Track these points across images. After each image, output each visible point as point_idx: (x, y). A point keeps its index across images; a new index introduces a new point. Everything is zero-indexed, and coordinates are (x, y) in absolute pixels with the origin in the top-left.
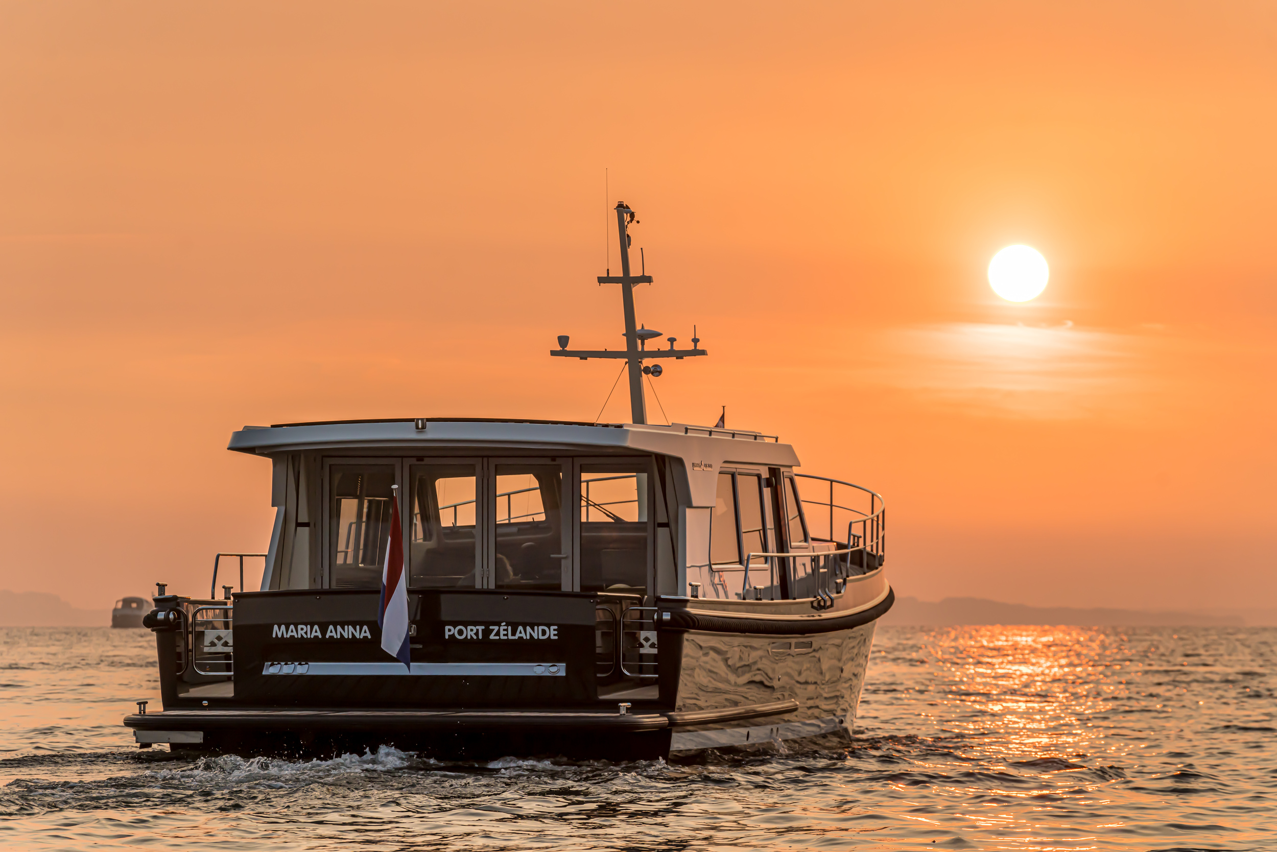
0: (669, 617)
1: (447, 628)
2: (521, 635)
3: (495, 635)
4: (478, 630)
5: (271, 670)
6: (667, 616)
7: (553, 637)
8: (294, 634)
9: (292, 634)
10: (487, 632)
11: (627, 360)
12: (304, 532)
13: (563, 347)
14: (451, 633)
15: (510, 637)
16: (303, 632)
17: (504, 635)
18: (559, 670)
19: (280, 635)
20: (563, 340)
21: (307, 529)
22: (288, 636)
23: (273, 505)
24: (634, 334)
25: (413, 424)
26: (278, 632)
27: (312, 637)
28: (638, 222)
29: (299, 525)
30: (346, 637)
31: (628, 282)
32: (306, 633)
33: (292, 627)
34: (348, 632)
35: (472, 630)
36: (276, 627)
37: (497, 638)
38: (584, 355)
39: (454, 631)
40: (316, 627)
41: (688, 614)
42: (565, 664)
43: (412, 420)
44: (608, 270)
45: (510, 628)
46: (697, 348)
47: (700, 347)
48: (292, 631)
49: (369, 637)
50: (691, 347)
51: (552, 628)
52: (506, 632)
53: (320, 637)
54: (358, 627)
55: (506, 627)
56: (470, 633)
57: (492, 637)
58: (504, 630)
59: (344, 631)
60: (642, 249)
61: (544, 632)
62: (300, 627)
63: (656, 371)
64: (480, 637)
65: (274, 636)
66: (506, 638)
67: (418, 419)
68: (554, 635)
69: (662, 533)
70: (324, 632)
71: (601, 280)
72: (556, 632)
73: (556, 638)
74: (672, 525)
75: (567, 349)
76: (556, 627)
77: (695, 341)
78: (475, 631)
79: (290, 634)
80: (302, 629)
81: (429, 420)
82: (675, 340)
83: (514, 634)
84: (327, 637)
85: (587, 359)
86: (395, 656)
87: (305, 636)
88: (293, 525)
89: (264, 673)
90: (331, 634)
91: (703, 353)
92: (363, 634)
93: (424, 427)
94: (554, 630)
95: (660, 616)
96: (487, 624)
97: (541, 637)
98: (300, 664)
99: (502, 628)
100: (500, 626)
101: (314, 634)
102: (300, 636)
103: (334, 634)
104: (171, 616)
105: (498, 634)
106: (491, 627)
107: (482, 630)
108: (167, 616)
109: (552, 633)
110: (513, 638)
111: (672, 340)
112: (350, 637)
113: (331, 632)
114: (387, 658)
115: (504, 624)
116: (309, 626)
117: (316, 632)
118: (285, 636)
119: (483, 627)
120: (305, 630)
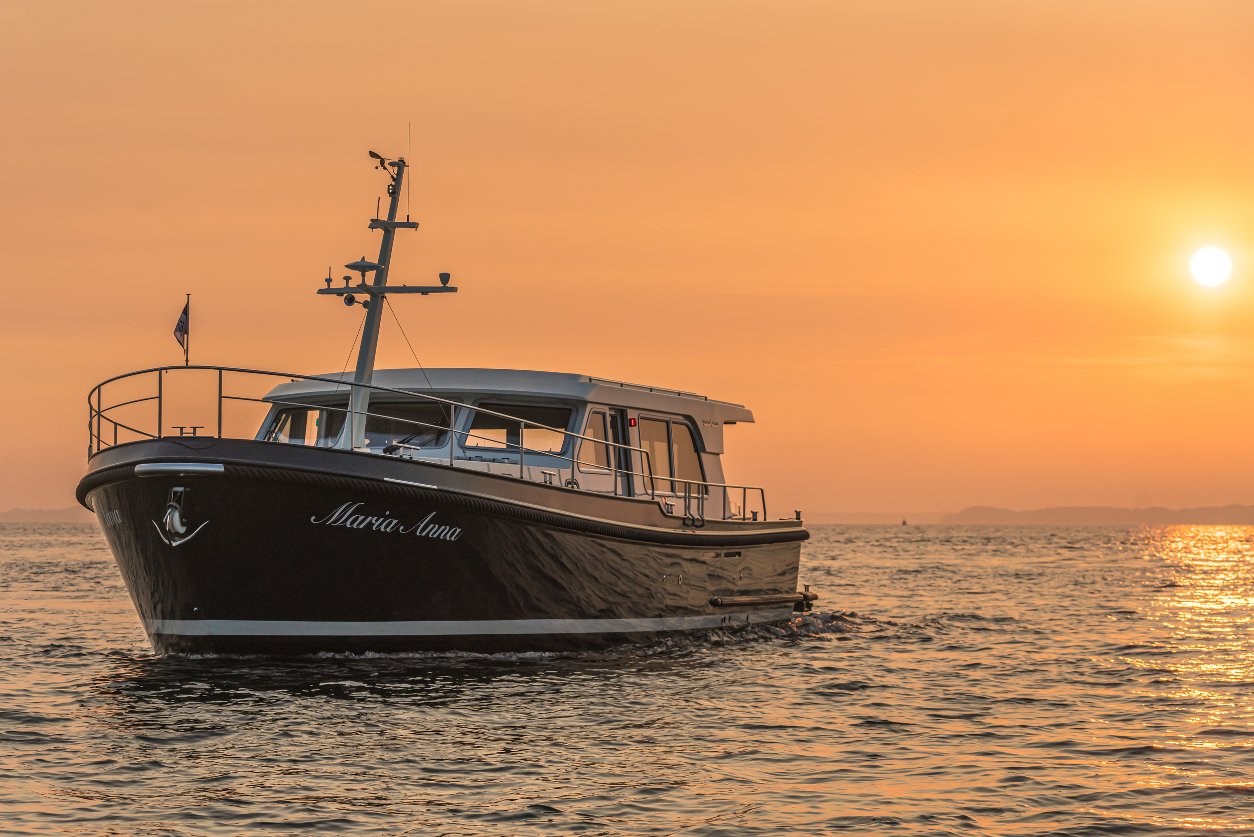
44: (408, 216)
60: (379, 198)
75: (449, 285)
77: (329, 281)
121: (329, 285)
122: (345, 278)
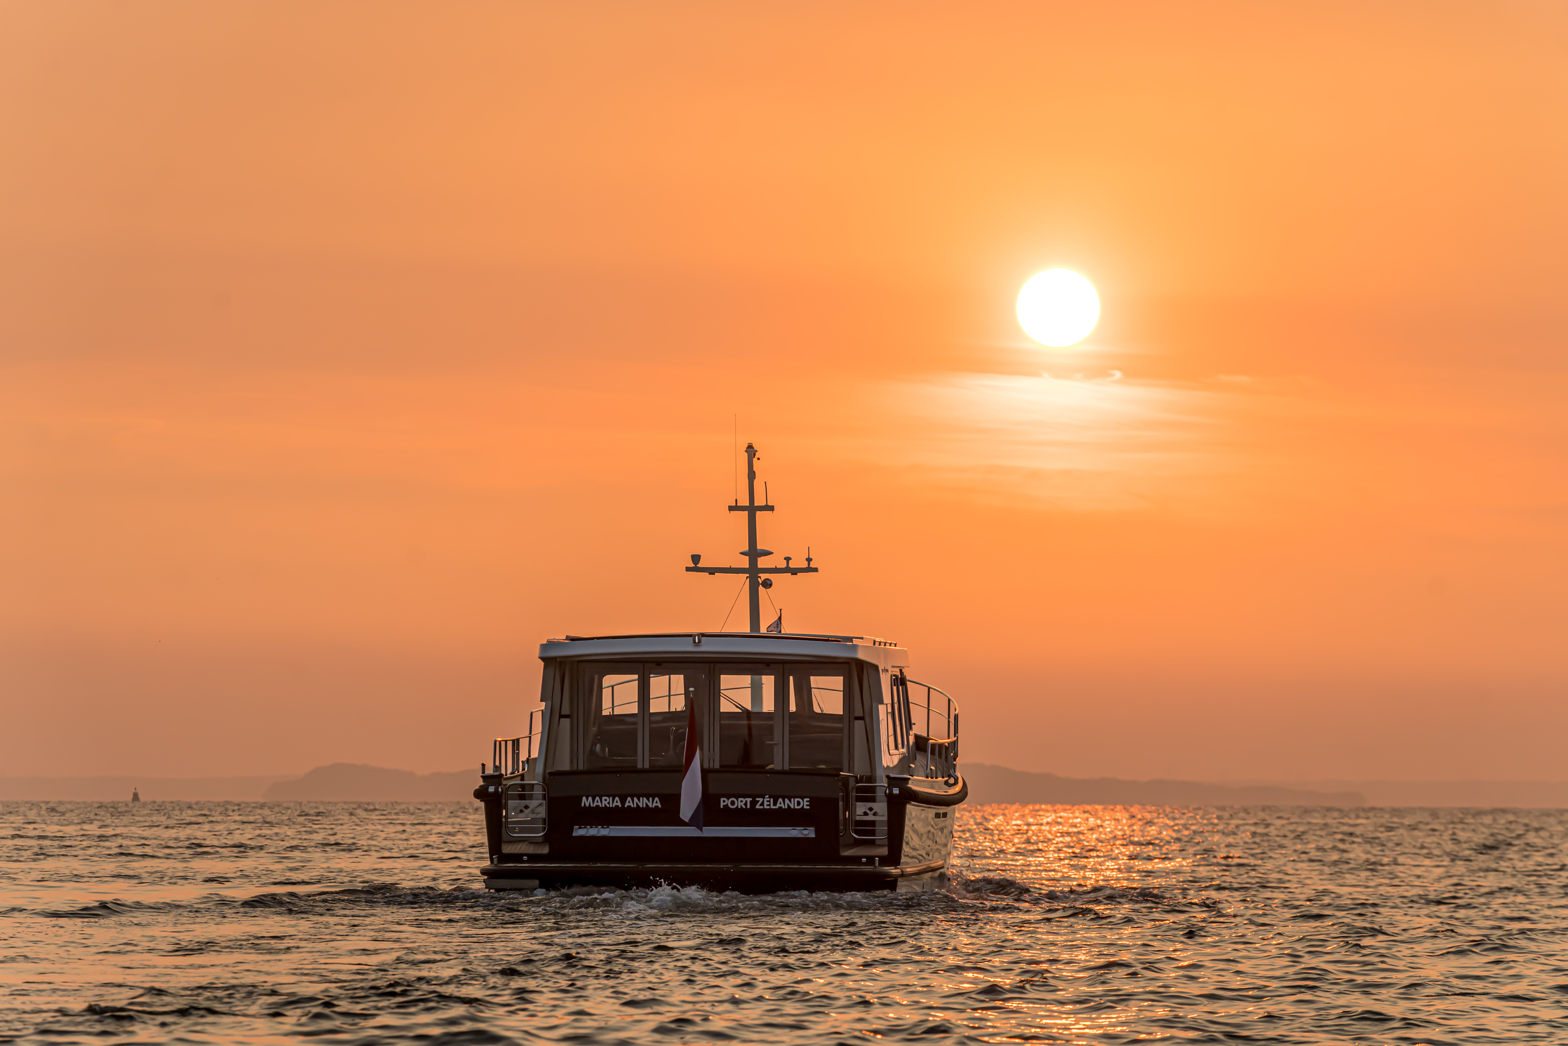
0: (898, 792)
1: (722, 799)
2: (780, 805)
3: (760, 805)
4: (746, 801)
5: (579, 832)
6: (896, 791)
7: (805, 807)
8: (599, 804)
9: (597, 804)
10: (754, 803)
11: (748, 575)
12: (566, 722)
13: (696, 565)
14: (725, 804)
15: (772, 807)
16: (606, 802)
17: (767, 805)
18: (810, 833)
19: (587, 805)
20: (696, 558)
21: (568, 720)
22: (594, 806)
23: (541, 701)
24: (754, 553)
25: (691, 639)
26: (586, 802)
27: (614, 806)
28: (759, 459)
29: (561, 716)
30: (641, 806)
31: (752, 510)
32: (609, 803)
33: (597, 798)
34: (643, 802)
35: (742, 801)
36: (584, 798)
37: (762, 807)
38: (712, 571)
39: (728, 802)
40: (617, 798)
41: (910, 788)
42: (813, 828)
43: (690, 636)
44: (736, 500)
45: (772, 800)
46: (811, 566)
47: (812, 565)
48: (597, 802)
49: (660, 806)
50: (805, 565)
51: (805, 800)
52: (768, 803)
53: (620, 806)
54: (651, 799)
55: (769, 799)
56: (740, 804)
57: (758, 807)
58: (767, 801)
59: (639, 801)
60: (766, 482)
61: (799, 803)
62: (604, 798)
63: (767, 584)
64: (748, 807)
65: (583, 805)
66: (769, 807)
67: (695, 636)
68: (807, 805)
69: (859, 725)
70: (623, 802)
71: (731, 508)
72: (808, 803)
73: (808, 807)
74: (867, 719)
75: (699, 565)
76: (808, 799)
77: (809, 560)
78: (744, 802)
79: (595, 804)
80: (606, 800)
81: (703, 635)
82: (790, 559)
83: (775, 804)
84: (626, 806)
85: (714, 574)
86: (687, 821)
87: (608, 806)
88: (558, 717)
89: (574, 834)
90: (629, 804)
91: (816, 570)
92: (655, 804)
93: (700, 641)
94: (807, 801)
95: (891, 791)
96: (754, 797)
97: (796, 807)
98: (602, 827)
99: (766, 800)
100: (764, 798)
101: (615, 804)
102: (603, 806)
103: (631, 804)
104: (500, 790)
105: (762, 804)
106: (757, 799)
107: (750, 801)
108: (496, 790)
109: (805, 804)
110: (775, 807)
111: (788, 559)
112: (644, 806)
113: (629, 803)
114: (682, 823)
115: (768, 796)
116: (611, 798)
117: (617, 802)
118: (592, 805)
119: (751, 799)
120: (608, 801)
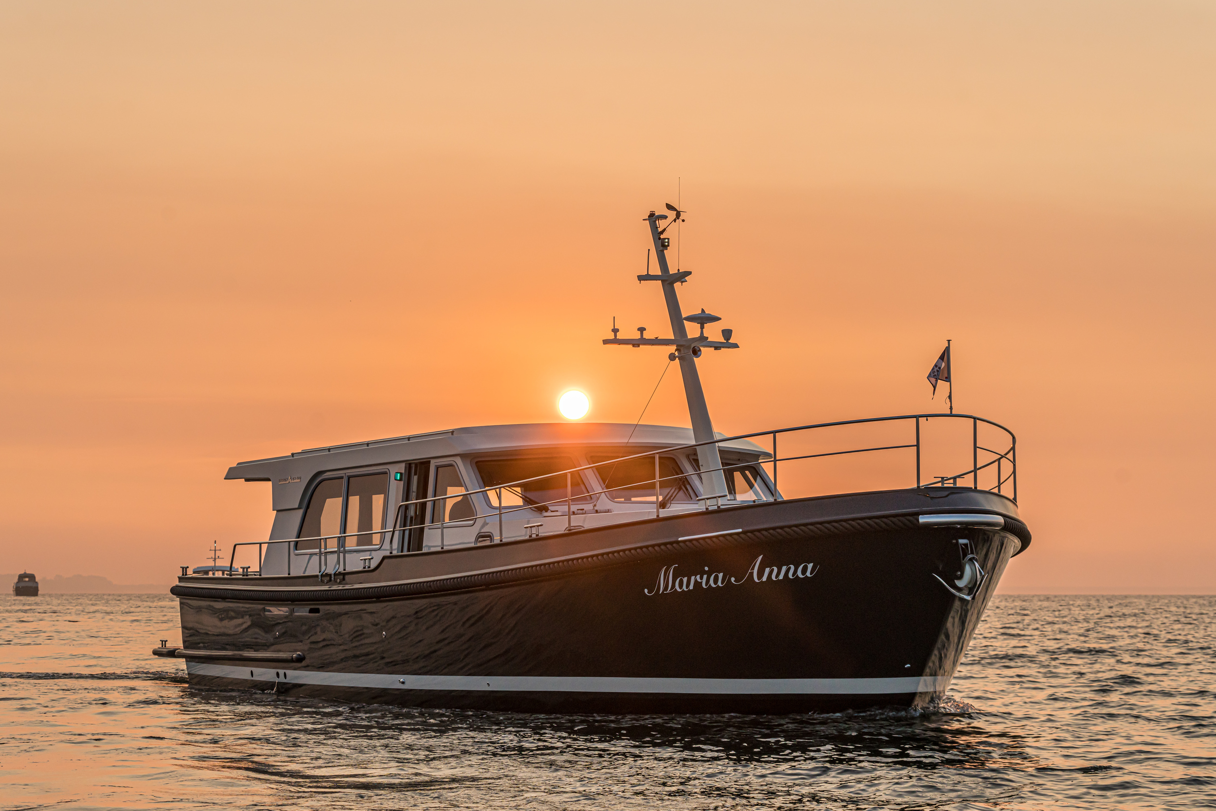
60: (649, 250)
77: (615, 331)
111: (642, 330)
121: (615, 336)
122: (639, 329)
